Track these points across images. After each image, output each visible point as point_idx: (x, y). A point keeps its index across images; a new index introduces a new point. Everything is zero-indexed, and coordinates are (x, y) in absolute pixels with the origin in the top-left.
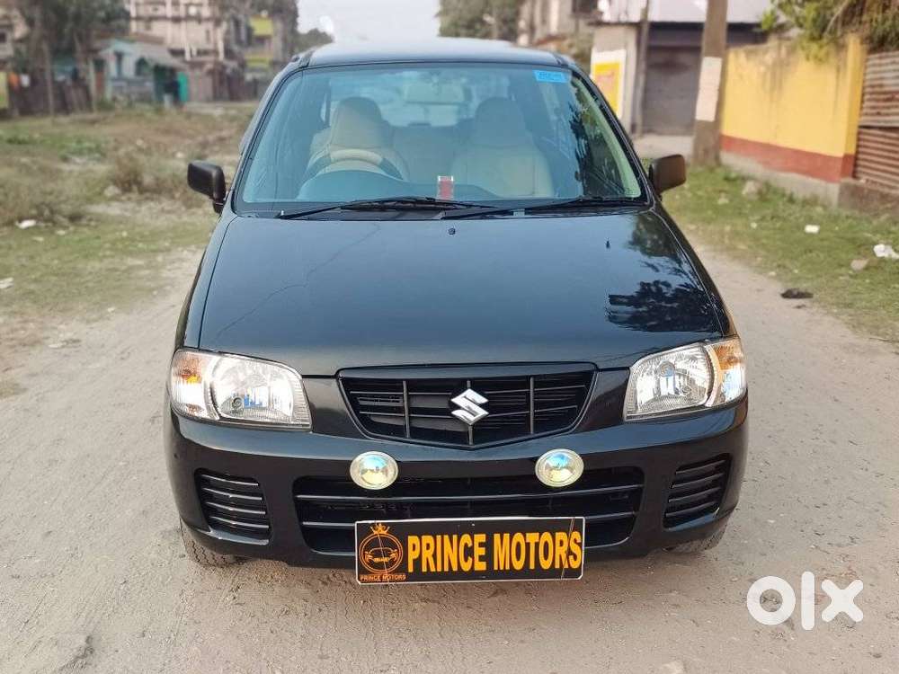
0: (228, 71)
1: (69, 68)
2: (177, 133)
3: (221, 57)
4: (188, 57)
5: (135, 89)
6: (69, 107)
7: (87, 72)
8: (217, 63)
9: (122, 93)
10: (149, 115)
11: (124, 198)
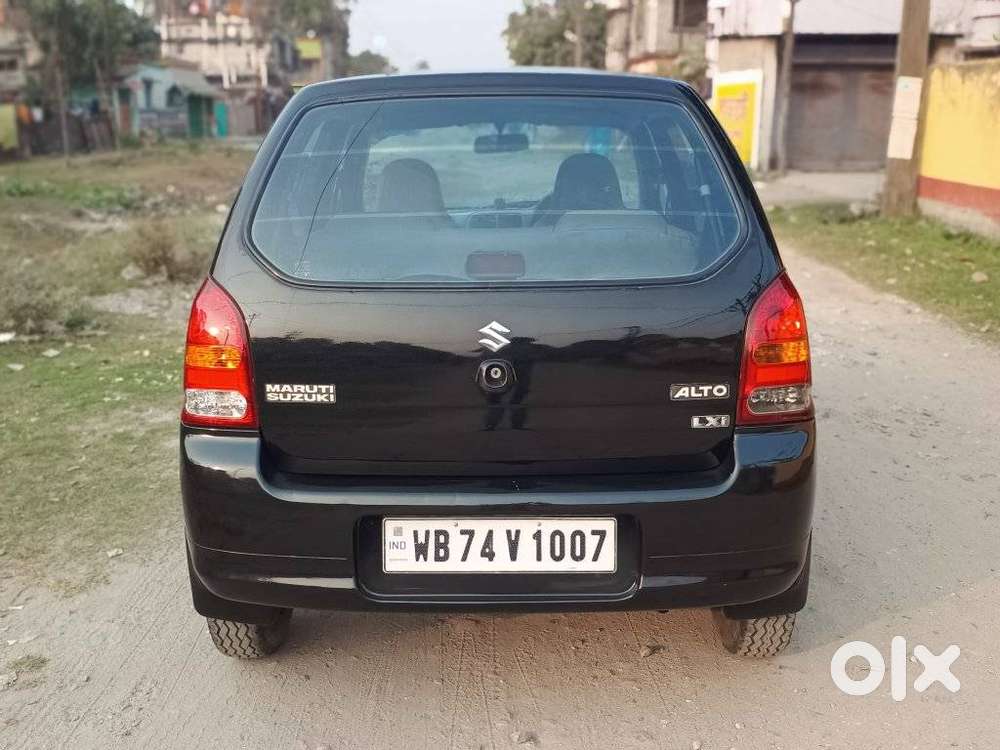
0: (272, 99)
1: (88, 100)
2: (217, 176)
3: (265, 82)
4: (226, 84)
5: (167, 122)
6: (90, 145)
7: (111, 103)
8: (259, 91)
9: (151, 127)
10: (182, 153)
11: (148, 282)
